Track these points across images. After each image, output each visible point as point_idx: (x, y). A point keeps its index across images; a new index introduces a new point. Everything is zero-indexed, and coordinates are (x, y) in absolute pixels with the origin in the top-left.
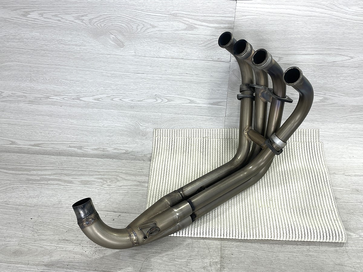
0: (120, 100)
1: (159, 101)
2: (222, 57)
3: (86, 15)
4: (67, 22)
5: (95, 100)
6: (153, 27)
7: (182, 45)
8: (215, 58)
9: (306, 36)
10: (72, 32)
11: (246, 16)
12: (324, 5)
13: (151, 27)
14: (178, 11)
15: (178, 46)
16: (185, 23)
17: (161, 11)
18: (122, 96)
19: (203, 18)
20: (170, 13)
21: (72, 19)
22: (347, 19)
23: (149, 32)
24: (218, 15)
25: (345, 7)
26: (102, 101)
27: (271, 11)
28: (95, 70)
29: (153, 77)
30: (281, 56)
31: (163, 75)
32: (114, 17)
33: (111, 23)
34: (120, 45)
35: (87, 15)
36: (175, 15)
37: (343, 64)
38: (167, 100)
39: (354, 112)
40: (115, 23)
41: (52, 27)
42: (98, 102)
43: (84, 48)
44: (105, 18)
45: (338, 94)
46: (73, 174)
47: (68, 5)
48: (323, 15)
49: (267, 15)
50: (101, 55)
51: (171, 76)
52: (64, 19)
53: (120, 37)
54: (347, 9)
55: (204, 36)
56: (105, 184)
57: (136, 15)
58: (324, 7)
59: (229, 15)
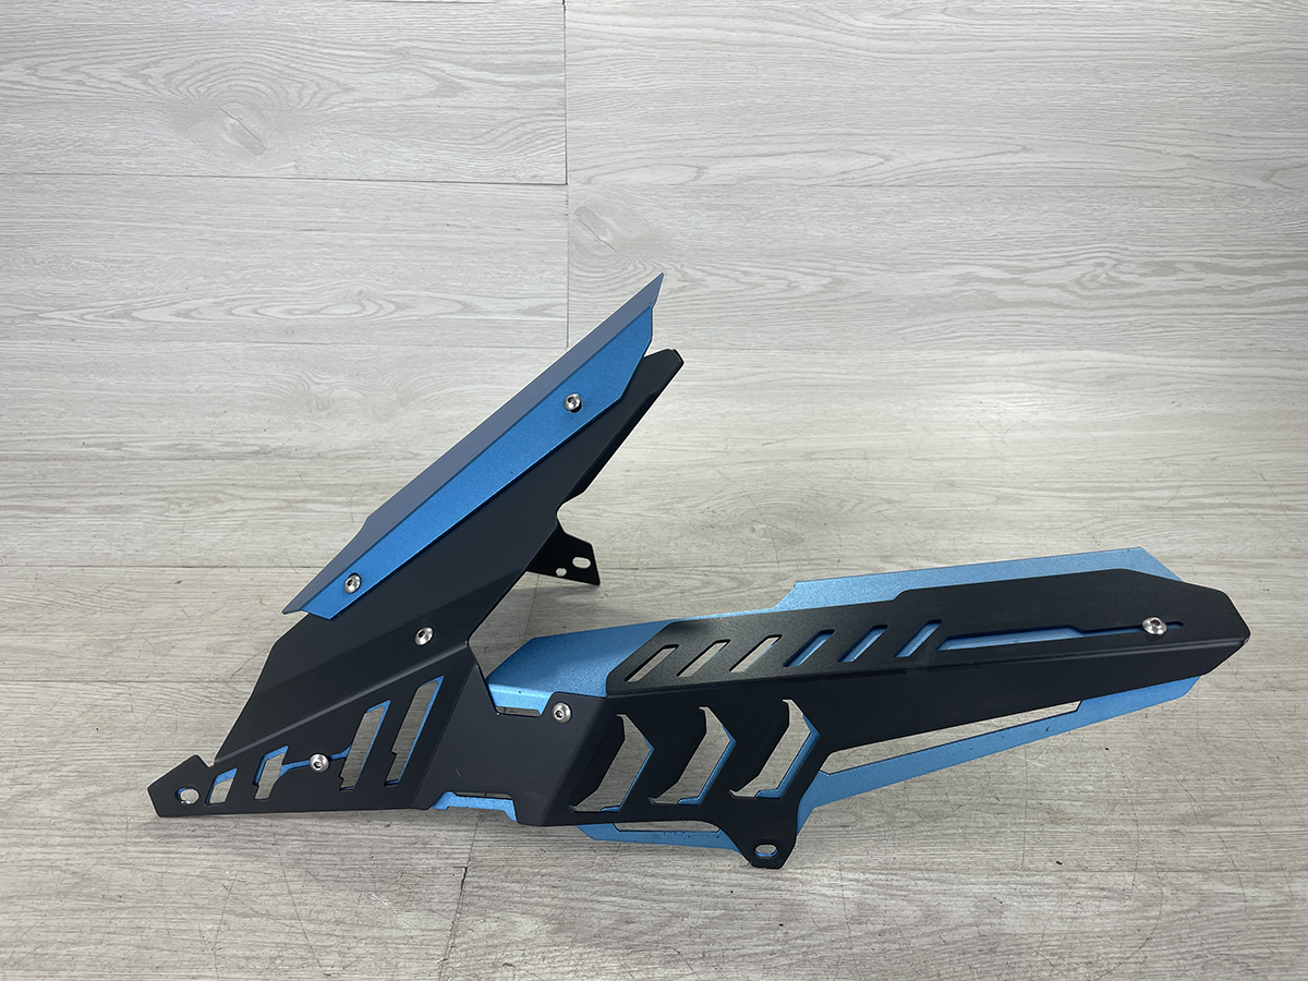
0: (255, 311)
1: (371, 309)
2: (543, 173)
3: (156, 63)
4: (103, 85)
5: (178, 315)
6: (347, 89)
7: (428, 139)
8: (523, 174)
9: (758, 100)
10: (117, 116)
11: (593, 48)
12: (791, 13)
13: (339, 90)
14: (411, 40)
15: (419, 145)
16: (433, 76)
17: (364, 42)
18: (258, 301)
19: (480, 58)
20: (388, 48)
21: (118, 76)
22: (857, 49)
23: (334, 106)
24: (520, 49)
25: (843, 17)
26: (200, 316)
27: (659, 32)
28: (180, 226)
29: (351, 239)
30: (701, 164)
31: (379, 231)
32: (235, 66)
33: (227, 81)
34: (253, 145)
35: (158, 62)
36: (402, 53)
37: (866, 178)
38: (393, 308)
39: (919, 314)
40: (238, 82)
41: (60, 102)
42: (187, 320)
43: (150, 160)
44: (210, 69)
45: (869, 265)
46: (74, 493)
47: (108, 37)
48: (793, 40)
49: (651, 47)
50: (198, 180)
51: (403, 235)
52: (94, 77)
53: (253, 124)
54: (852, 21)
55: (487, 112)
56: (173, 509)
57: (297, 58)
58: (792, 17)
59: (550, 47)
